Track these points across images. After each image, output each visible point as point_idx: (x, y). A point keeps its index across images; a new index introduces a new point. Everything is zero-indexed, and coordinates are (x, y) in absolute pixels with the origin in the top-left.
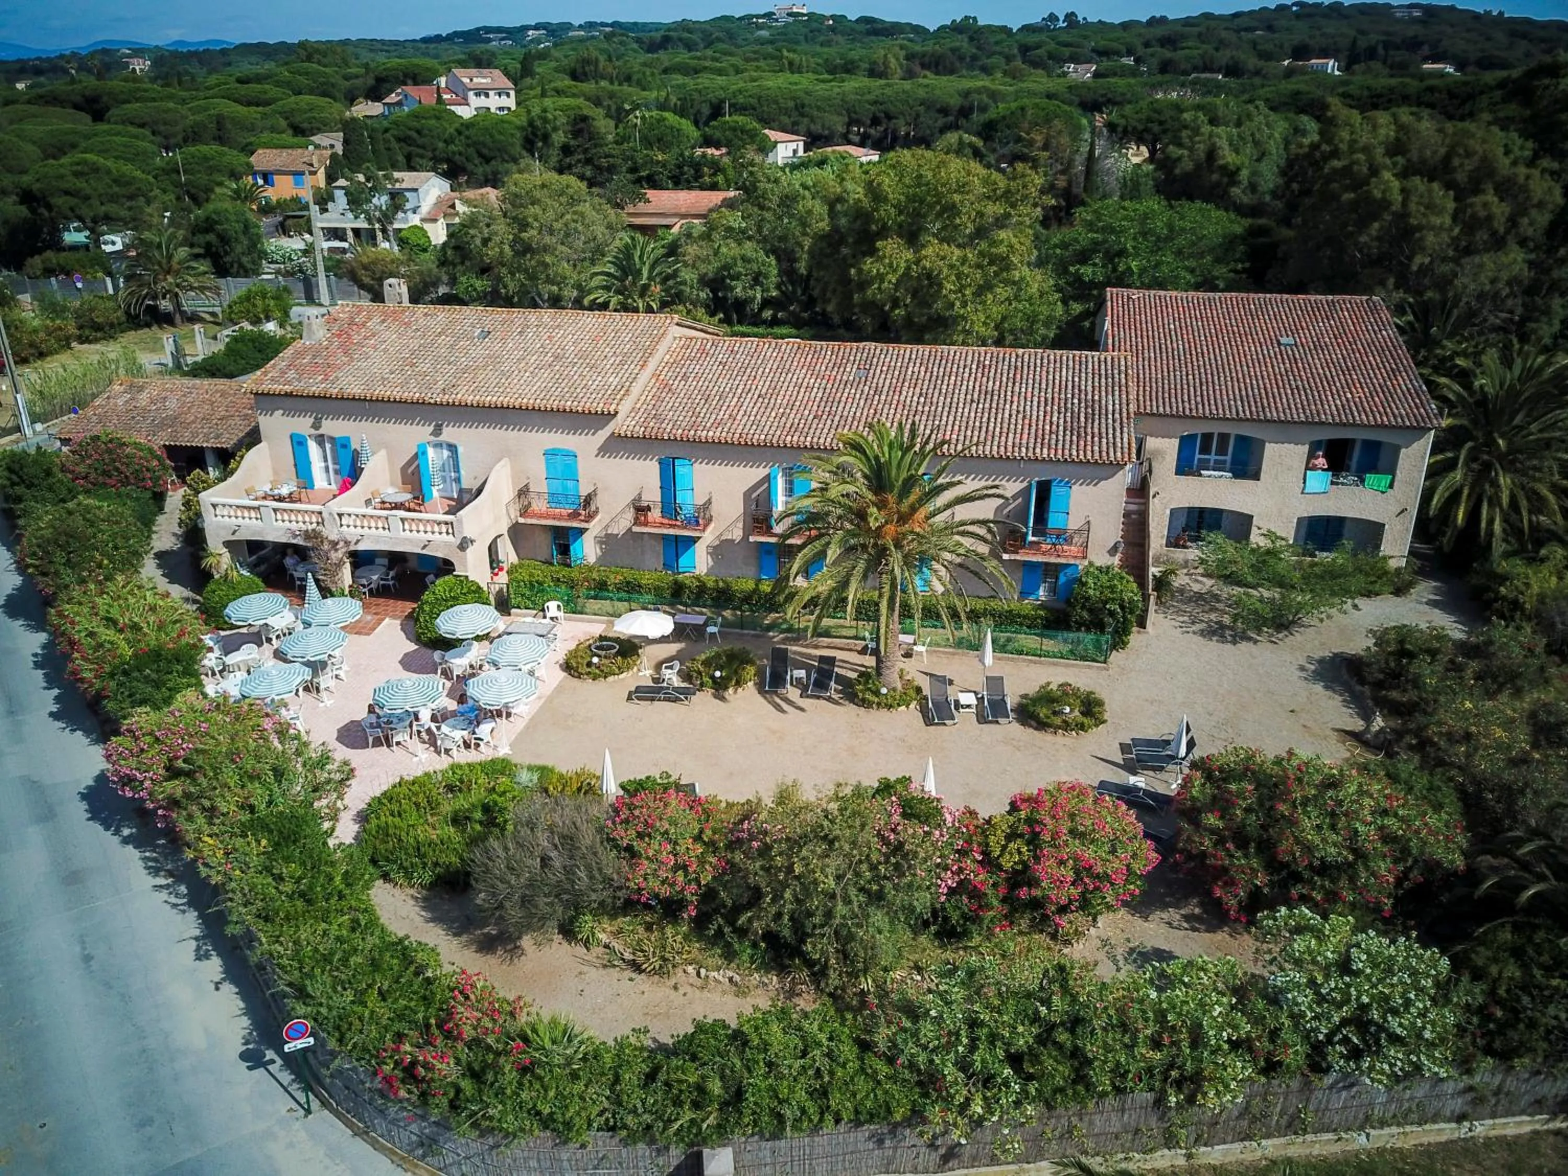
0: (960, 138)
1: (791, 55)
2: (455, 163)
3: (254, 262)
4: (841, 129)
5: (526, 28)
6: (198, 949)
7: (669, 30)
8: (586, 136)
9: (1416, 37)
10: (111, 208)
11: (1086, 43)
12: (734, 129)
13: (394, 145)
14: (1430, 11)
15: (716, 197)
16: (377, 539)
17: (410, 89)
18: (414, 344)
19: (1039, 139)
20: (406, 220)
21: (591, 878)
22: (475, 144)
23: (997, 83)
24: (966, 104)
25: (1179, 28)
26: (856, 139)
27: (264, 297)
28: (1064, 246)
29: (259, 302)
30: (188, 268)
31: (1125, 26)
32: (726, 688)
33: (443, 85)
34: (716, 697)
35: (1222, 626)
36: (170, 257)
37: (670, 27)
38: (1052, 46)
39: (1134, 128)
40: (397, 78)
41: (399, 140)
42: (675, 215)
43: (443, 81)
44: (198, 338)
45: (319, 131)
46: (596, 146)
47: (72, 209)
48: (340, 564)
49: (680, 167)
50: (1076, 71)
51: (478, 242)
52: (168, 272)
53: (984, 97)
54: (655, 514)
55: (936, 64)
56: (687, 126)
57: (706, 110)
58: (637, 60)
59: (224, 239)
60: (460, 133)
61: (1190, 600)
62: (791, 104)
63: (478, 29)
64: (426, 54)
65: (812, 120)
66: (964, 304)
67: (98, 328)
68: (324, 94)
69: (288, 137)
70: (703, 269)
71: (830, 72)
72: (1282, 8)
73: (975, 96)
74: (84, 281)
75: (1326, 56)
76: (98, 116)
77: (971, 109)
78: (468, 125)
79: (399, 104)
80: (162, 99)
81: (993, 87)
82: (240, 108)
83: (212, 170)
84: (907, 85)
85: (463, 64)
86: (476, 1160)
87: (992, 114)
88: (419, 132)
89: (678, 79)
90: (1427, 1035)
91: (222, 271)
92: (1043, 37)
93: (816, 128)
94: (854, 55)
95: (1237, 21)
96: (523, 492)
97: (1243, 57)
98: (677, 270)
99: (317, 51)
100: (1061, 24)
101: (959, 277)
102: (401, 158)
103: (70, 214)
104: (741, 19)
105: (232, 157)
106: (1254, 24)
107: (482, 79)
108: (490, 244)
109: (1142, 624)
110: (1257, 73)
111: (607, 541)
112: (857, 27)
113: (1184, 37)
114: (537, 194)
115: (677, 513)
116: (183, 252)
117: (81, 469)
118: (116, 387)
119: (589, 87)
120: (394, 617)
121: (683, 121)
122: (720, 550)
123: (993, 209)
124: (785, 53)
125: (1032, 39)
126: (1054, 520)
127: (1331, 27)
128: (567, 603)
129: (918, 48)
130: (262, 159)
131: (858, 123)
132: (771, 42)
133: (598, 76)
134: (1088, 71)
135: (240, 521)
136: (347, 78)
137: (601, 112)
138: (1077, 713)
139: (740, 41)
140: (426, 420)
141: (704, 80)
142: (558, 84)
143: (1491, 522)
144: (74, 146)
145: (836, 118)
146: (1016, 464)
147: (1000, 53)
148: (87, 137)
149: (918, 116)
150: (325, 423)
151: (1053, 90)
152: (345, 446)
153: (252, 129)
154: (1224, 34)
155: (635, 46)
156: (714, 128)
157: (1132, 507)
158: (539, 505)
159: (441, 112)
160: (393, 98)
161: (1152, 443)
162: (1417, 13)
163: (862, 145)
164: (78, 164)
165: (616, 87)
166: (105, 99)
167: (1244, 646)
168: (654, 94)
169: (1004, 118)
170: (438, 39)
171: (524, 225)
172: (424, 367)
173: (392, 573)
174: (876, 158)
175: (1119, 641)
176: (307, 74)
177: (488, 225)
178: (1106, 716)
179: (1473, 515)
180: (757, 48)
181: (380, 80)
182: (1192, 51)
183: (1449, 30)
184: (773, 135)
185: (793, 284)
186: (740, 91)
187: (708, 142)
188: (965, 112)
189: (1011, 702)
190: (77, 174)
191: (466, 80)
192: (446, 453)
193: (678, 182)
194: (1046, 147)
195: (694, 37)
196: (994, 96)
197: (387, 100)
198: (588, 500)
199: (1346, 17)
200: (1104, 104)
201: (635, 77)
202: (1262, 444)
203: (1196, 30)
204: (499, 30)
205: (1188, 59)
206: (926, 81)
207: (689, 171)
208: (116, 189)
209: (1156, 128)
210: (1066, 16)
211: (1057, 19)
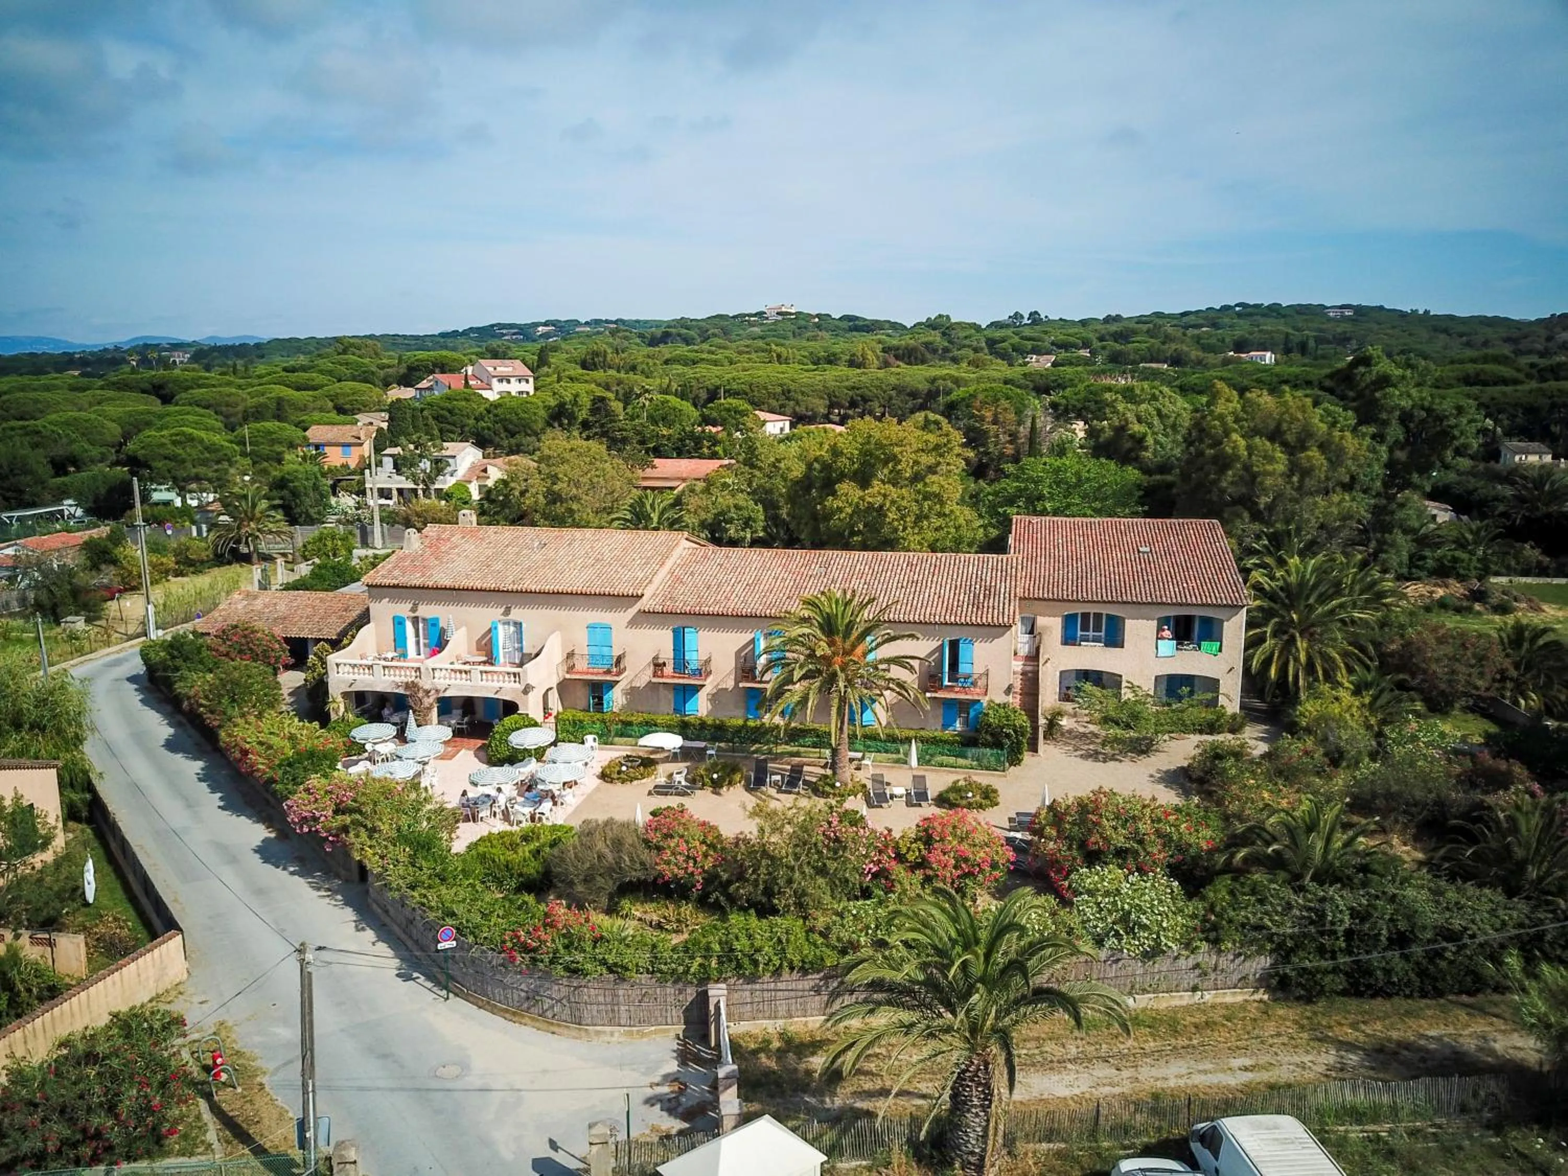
0: (926, 417)
1: (779, 349)
2: (483, 436)
3: (319, 513)
4: (823, 410)
5: (536, 325)
6: (356, 927)
7: (669, 327)
8: (603, 413)
9: (1345, 332)
10: (201, 470)
11: (1046, 337)
12: (728, 410)
13: (431, 421)
14: (1360, 310)
15: (714, 464)
16: (460, 688)
17: (439, 376)
18: (489, 552)
19: (988, 415)
20: (445, 482)
21: (632, 860)
22: (501, 421)
23: (962, 371)
24: (933, 389)
25: (1133, 325)
26: (837, 419)
27: (333, 538)
28: (996, 494)
29: (329, 543)
30: (269, 516)
31: (1084, 323)
32: (722, 787)
33: (470, 373)
34: (713, 793)
35: (1097, 753)
36: (254, 506)
37: (669, 324)
38: (1016, 339)
39: (1074, 406)
40: (426, 367)
41: (436, 418)
42: (678, 479)
43: (470, 369)
44: (279, 570)
45: (360, 411)
46: (612, 421)
47: (169, 471)
48: (430, 709)
49: (681, 440)
50: (1038, 361)
51: (517, 493)
52: (252, 520)
53: (950, 384)
54: (669, 670)
55: (910, 356)
56: (687, 406)
57: (704, 395)
58: (639, 353)
59: (295, 494)
60: (489, 412)
61: (1076, 737)
62: (779, 390)
63: (492, 326)
64: (446, 348)
65: (798, 403)
66: (905, 529)
67: (190, 563)
68: (366, 381)
69: (333, 415)
70: (703, 515)
71: (814, 363)
72: (1226, 308)
73: (941, 381)
74: (173, 528)
75: (1265, 350)
76: (167, 399)
77: (938, 393)
78: (495, 405)
79: (430, 389)
80: (220, 385)
81: (956, 374)
82: (294, 393)
83: (273, 442)
84: (881, 374)
85: (481, 356)
86: (564, 1001)
87: (953, 397)
88: (450, 411)
89: (679, 369)
90: (1165, 925)
91: (293, 521)
92: (1009, 332)
93: (801, 410)
94: (837, 349)
95: (1185, 319)
96: (571, 655)
97: (1185, 348)
98: (681, 517)
99: (352, 345)
100: (1026, 321)
101: (898, 509)
102: (436, 432)
103: (168, 475)
104: (734, 317)
105: (289, 431)
106: (1201, 321)
107: (504, 367)
108: (527, 495)
109: (1034, 749)
110: (1199, 362)
111: (632, 692)
112: (840, 324)
113: (1135, 332)
114: (567, 455)
115: (685, 667)
116: (264, 504)
117: (223, 649)
118: (236, 596)
119: (599, 375)
120: (469, 749)
121: (684, 402)
122: (717, 697)
123: (927, 460)
124: (773, 347)
125: (998, 334)
126: (963, 668)
127: (1269, 325)
128: (600, 736)
129: (895, 342)
130: (316, 433)
131: (840, 406)
132: (762, 338)
133: (606, 366)
134: (1048, 361)
135: (356, 677)
136: (382, 367)
137: (611, 395)
138: (978, 798)
139: (733, 337)
140: (498, 604)
141: (702, 370)
142: (572, 373)
143: (1296, 677)
144: (148, 424)
145: (817, 401)
146: (932, 627)
147: (969, 346)
148: (161, 417)
149: (891, 398)
150: (420, 607)
151: (1009, 377)
152: (434, 625)
153: (304, 409)
154: (1170, 330)
155: (638, 340)
156: (711, 409)
157: (1029, 668)
158: (581, 665)
159: (469, 396)
160: (424, 384)
161: (1041, 621)
162: (1348, 313)
164: (177, 435)
165: (622, 375)
166: (170, 385)
167: (1111, 764)
168: (658, 381)
169: (963, 399)
170: (455, 334)
171: (555, 478)
172: (498, 566)
173: (466, 719)
175: (1015, 759)
176: (347, 364)
177: (526, 480)
178: (999, 800)
179: (1283, 670)
180: (749, 342)
181: (411, 369)
182: (1141, 344)
183: (1375, 327)
184: (763, 415)
185: (776, 526)
186: (734, 379)
187: (706, 420)
188: (932, 395)
189: (931, 794)
190: (174, 443)
191: (491, 369)
192: (512, 629)
193: (681, 452)
194: (995, 422)
195: (692, 333)
196: (957, 382)
197: (419, 386)
198: (619, 660)
199: (1284, 316)
200: (1054, 389)
201: (639, 368)
202: (1123, 619)
203: (1145, 327)
204: (511, 326)
205: (1137, 351)
206: (899, 370)
207: (690, 444)
208: (207, 455)
209: (1092, 406)
210: (1031, 314)
211: (1022, 317)
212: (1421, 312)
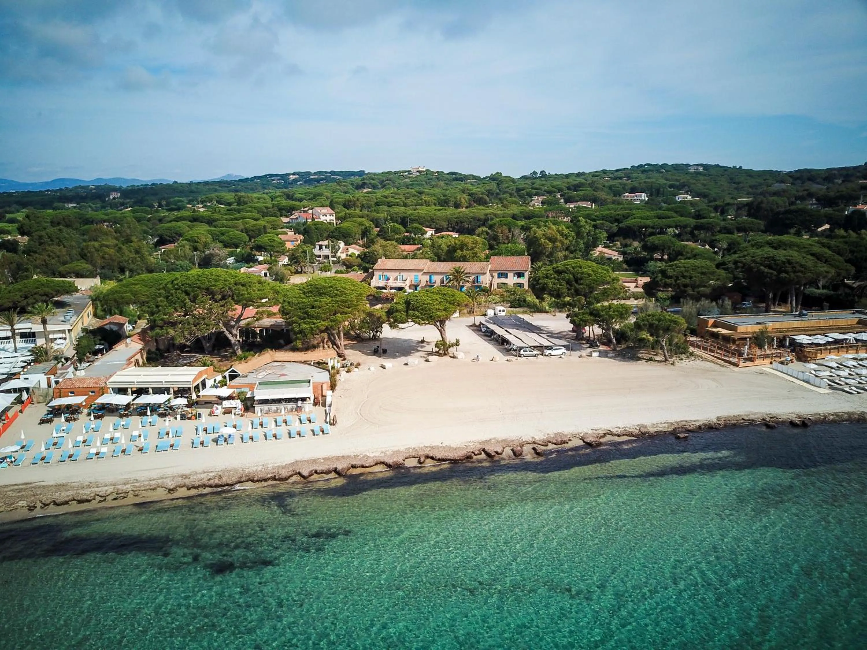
0: (483, 230)
4: (446, 226)
5: (289, 174)
11: (543, 187)
16: (395, 285)
17: (300, 214)
23: (498, 210)
24: (487, 217)
25: (589, 177)
33: (311, 212)
50: (537, 200)
52: (302, 262)
53: (492, 216)
55: (480, 200)
56: (401, 227)
62: (429, 219)
65: (437, 224)
66: (470, 259)
75: (644, 192)
77: (488, 219)
79: (296, 219)
93: (438, 226)
94: (448, 193)
96: (411, 280)
100: (539, 175)
101: (469, 256)
104: (395, 173)
105: (276, 237)
106: (623, 175)
107: (324, 211)
115: (431, 282)
125: (524, 183)
126: (479, 280)
129: (474, 189)
131: (452, 225)
132: (411, 185)
134: (541, 200)
139: (397, 185)
140: (397, 272)
145: (444, 223)
149: (471, 222)
150: (383, 273)
156: (408, 227)
157: (491, 281)
158: (413, 282)
160: (293, 217)
161: (494, 274)
162: (701, 169)
163: (452, 231)
174: (457, 236)
182: (582, 191)
184: (425, 229)
188: (486, 220)
191: (319, 211)
192: (401, 275)
198: (420, 281)
202: (508, 273)
204: (276, 175)
206: (474, 208)
207: (406, 240)
210: (541, 172)
211: (537, 173)
212: (738, 167)
